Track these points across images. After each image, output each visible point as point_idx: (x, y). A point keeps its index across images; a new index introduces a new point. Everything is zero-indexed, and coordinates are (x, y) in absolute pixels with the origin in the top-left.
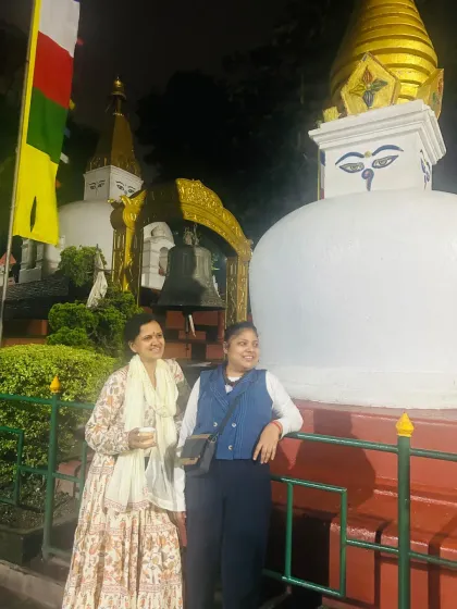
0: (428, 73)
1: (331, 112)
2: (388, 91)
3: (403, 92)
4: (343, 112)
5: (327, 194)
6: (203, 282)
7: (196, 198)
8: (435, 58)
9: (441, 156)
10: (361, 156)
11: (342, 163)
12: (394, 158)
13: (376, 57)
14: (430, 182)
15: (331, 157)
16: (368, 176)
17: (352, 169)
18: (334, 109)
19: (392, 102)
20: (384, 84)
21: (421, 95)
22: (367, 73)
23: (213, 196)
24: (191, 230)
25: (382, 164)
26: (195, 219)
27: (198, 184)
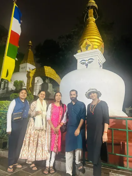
0: (100, 43)
1: (79, 51)
2: (91, 47)
3: (94, 47)
4: (81, 51)
5: (78, 69)
6: (50, 92)
7: (49, 71)
8: (102, 40)
9: (105, 61)
10: (85, 61)
11: (81, 62)
12: (92, 61)
13: (88, 40)
14: (102, 67)
15: (79, 61)
16: (87, 65)
17: (83, 64)
18: (80, 50)
19: (92, 49)
20: (90, 45)
21: (98, 48)
22: (86, 43)
23: (54, 71)
24: (48, 79)
25: (90, 62)
26: (49, 76)
27: (50, 67)
